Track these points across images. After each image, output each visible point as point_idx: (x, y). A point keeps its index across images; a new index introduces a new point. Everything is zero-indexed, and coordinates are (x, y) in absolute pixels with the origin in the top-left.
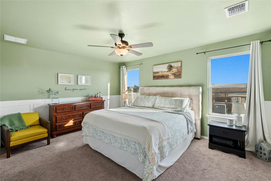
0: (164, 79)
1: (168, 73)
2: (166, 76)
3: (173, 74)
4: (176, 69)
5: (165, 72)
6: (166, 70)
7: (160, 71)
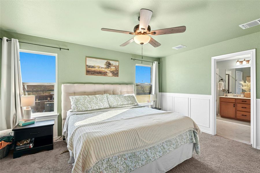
0: (101, 75)
1: (106, 70)
2: (104, 73)
3: (111, 72)
4: (114, 68)
5: (103, 68)
6: (104, 66)
7: (97, 66)
